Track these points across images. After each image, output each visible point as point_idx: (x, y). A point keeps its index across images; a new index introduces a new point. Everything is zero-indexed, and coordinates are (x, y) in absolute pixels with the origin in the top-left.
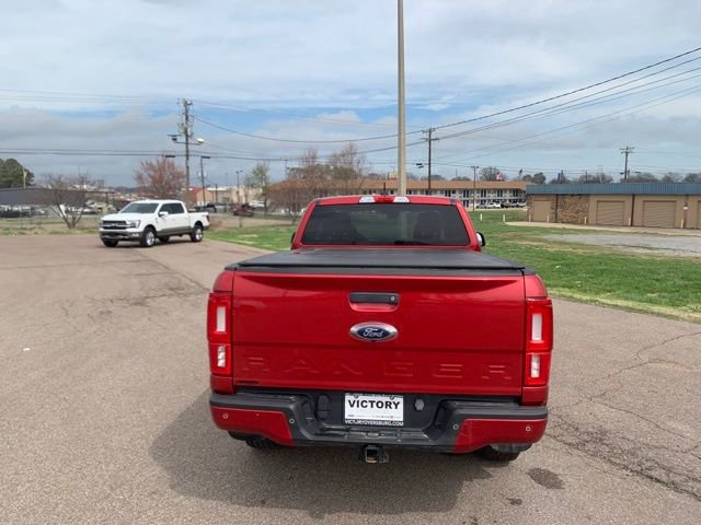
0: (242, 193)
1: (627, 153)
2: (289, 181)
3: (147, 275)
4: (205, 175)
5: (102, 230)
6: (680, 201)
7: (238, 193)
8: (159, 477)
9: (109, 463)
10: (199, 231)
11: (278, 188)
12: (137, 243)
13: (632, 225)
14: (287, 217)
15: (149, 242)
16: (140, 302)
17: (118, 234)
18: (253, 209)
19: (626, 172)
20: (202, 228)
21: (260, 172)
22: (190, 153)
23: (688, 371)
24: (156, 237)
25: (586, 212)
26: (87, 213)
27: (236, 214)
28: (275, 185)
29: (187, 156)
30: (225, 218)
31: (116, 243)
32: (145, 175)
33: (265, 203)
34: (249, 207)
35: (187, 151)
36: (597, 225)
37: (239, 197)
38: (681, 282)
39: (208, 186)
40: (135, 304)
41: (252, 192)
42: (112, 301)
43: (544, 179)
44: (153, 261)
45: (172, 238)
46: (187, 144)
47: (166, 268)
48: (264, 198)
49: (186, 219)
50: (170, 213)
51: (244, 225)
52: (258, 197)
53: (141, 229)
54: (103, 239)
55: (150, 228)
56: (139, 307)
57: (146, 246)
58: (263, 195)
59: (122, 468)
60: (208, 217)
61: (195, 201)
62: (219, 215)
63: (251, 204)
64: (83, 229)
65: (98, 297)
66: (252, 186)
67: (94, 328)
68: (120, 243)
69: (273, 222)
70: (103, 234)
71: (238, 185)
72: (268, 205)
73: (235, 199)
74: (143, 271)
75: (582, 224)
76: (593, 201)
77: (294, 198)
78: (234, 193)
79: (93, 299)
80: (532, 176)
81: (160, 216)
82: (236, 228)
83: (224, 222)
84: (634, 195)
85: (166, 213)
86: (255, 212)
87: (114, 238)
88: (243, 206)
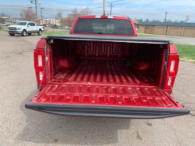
0: (54, 21)
1: (166, 14)
2: (68, 18)
3: (23, 45)
4: (42, 15)
5: (9, 30)
6: (180, 28)
7: (53, 21)
8: (22, 118)
9: (3, 112)
10: (41, 32)
11: (65, 20)
12: (21, 35)
13: (166, 35)
14: (68, 29)
15: (24, 35)
16: (21, 53)
17: (14, 32)
18: (58, 26)
19: (166, 19)
20: (42, 31)
21: (60, 15)
22: (37, 7)
23: (192, 77)
24: (27, 33)
25: (154, 30)
26: (5, 26)
27: (52, 28)
28: (64, 19)
29: (36, 8)
30: (49, 29)
31: (14, 35)
32: (23, 14)
33: (61, 25)
34: (56, 25)
35: (36, 6)
36: (157, 34)
37: (53, 23)
38: (182, 51)
39: (44, 19)
40: (19, 54)
41: (57, 21)
42: (11, 53)
43: (142, 21)
44: (25, 41)
45: (32, 34)
46: (36, 4)
47: (30, 43)
48: (61, 23)
49: (36, 28)
50: (31, 26)
51: (55, 31)
52: (59, 22)
53: (22, 30)
54: (9, 33)
55: (25, 30)
56: (20, 55)
57: (23, 36)
58: (60, 22)
59: (8, 114)
60: (43, 28)
61: (40, 23)
62: (47, 28)
63: (57, 25)
64: (4, 30)
65: (6, 51)
66: (57, 19)
67: (3, 62)
68: (15, 35)
69: (64, 30)
70: (9, 32)
71: (53, 19)
72: (62, 25)
73: (52, 23)
74: (23, 44)
75: (153, 34)
76: (156, 27)
77: (70, 23)
78: (52, 21)
79: (4, 52)
80: (139, 20)
81: (28, 26)
82: (52, 32)
83: (49, 30)
84: (167, 26)
85: (30, 26)
86: (58, 27)
87: (13, 33)
88: (55, 25)
